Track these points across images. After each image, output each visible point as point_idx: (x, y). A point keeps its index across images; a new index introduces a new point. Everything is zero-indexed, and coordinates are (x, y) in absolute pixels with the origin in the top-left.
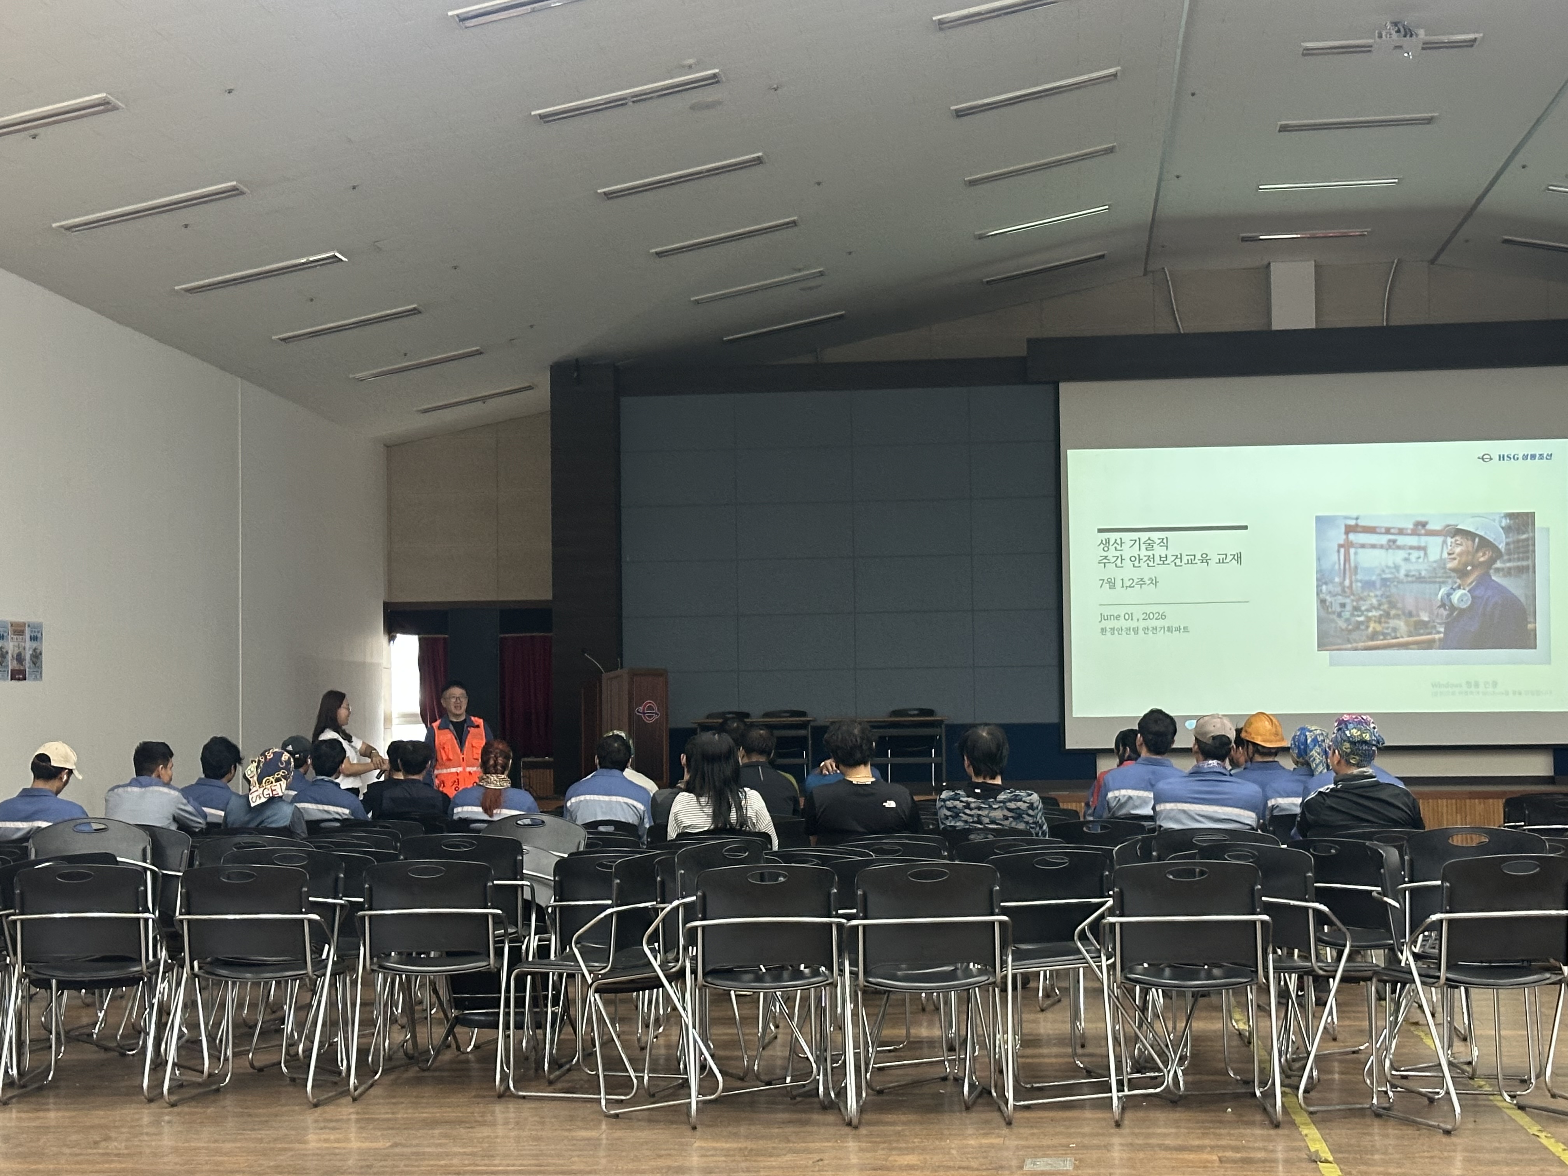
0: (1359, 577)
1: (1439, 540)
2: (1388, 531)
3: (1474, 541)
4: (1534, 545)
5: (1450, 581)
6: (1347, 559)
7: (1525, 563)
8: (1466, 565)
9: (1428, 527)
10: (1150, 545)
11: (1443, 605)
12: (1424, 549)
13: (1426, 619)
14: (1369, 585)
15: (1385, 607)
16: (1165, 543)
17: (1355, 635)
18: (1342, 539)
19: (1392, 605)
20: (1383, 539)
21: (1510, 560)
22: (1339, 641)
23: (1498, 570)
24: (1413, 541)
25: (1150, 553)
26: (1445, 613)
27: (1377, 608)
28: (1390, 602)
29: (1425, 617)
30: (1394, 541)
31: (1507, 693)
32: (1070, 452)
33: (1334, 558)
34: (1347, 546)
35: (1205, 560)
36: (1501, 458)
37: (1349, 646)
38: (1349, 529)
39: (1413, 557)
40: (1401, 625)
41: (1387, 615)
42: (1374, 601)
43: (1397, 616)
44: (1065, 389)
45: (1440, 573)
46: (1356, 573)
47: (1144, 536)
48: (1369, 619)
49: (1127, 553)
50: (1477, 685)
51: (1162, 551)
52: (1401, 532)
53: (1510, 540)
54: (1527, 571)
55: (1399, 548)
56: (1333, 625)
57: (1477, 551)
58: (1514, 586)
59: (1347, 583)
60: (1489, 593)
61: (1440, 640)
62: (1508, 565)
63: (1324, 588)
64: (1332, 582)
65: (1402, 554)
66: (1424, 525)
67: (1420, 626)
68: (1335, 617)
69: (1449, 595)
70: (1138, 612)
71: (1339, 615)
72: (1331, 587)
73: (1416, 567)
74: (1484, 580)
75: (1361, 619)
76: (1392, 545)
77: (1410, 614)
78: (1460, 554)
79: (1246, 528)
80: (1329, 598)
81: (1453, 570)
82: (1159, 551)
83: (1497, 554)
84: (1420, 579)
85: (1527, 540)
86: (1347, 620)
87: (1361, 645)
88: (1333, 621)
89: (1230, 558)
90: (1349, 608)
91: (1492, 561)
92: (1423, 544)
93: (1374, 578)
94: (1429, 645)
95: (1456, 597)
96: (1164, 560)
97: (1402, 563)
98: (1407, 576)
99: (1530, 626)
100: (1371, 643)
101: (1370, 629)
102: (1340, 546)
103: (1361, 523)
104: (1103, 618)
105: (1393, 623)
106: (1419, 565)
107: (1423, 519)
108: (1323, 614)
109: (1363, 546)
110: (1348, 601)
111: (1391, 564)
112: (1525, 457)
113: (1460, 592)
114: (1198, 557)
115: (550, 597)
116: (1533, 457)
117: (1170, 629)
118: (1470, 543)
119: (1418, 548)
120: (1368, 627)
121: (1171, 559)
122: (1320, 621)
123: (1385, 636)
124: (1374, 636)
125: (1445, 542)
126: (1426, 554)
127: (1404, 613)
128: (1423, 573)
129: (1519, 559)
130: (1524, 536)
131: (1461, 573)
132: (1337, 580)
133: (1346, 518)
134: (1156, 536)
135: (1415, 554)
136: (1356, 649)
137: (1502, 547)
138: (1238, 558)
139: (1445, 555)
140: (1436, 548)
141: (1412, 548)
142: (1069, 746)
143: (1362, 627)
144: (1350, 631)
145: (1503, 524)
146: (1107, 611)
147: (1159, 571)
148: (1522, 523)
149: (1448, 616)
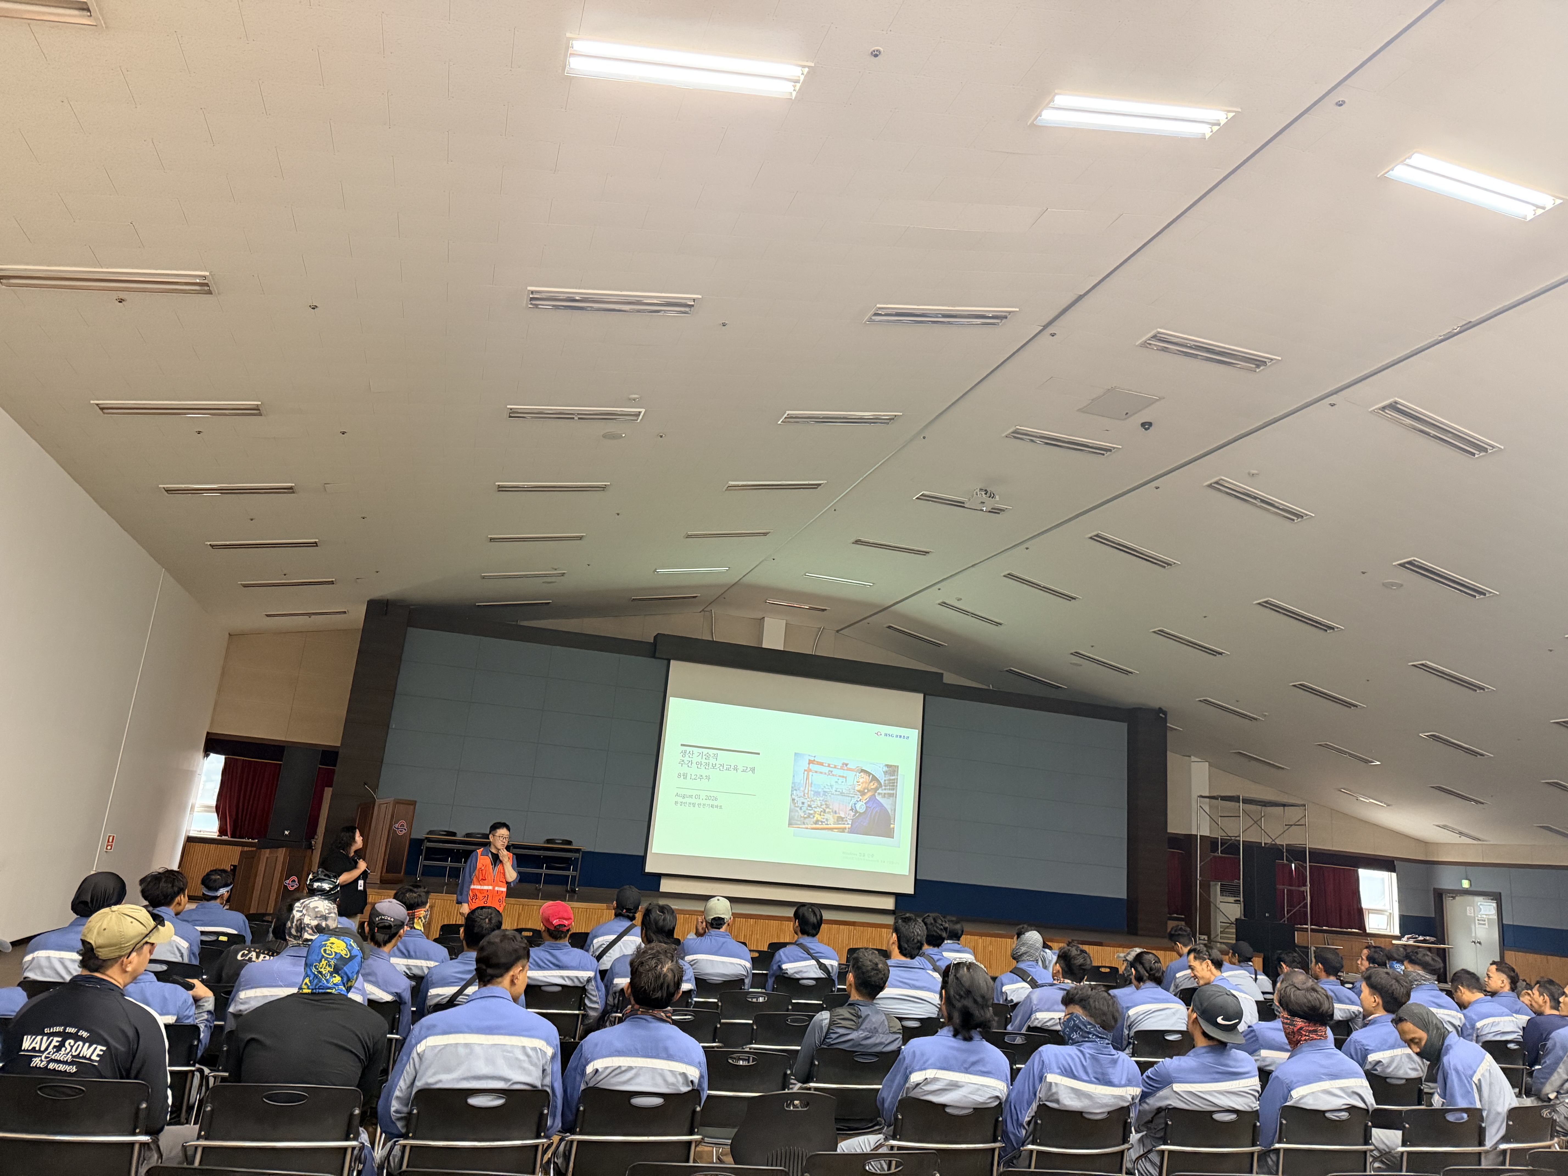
0: (813, 789)
2: (829, 766)
4: (897, 783)
5: (856, 796)
6: (807, 778)
7: (892, 792)
8: (865, 789)
9: (849, 766)
10: (708, 757)
11: (852, 810)
12: (845, 778)
13: (843, 816)
14: (817, 793)
16: (716, 757)
17: (807, 821)
18: (806, 767)
19: (827, 806)
20: (826, 770)
21: (885, 789)
22: (799, 823)
23: (879, 794)
24: (841, 773)
25: (707, 761)
26: (853, 814)
27: (820, 807)
28: (826, 804)
30: (832, 772)
31: (878, 861)
32: (671, 699)
33: (801, 777)
34: (809, 770)
35: (736, 769)
36: (886, 735)
37: (804, 826)
38: (810, 762)
39: (840, 782)
40: (831, 818)
41: (825, 811)
42: (819, 803)
43: (829, 813)
44: (672, 662)
46: (811, 786)
47: (705, 751)
48: (815, 812)
49: (695, 759)
50: (864, 856)
51: (714, 761)
52: (835, 767)
53: (886, 778)
54: (893, 796)
55: (833, 775)
56: (797, 814)
57: (870, 782)
58: (886, 803)
59: (806, 791)
60: (874, 805)
61: (849, 828)
62: (884, 792)
63: (795, 792)
64: (799, 789)
65: (835, 779)
66: (847, 765)
67: (840, 819)
68: (798, 809)
69: (855, 804)
71: (801, 809)
72: (798, 792)
73: (841, 787)
74: (873, 798)
75: (812, 812)
76: (830, 773)
77: (836, 812)
78: (862, 783)
79: (759, 754)
80: (796, 798)
81: (859, 791)
82: (712, 761)
83: (881, 785)
84: (842, 794)
85: (894, 779)
86: (804, 812)
87: (809, 826)
88: (797, 811)
89: (749, 769)
90: (806, 805)
91: (876, 789)
92: (845, 775)
93: (820, 790)
95: (858, 806)
96: (714, 766)
97: (834, 784)
98: (836, 791)
99: (892, 826)
100: (815, 826)
101: (815, 818)
102: (805, 770)
103: (816, 759)
104: (677, 795)
105: (827, 816)
106: (843, 786)
107: (846, 761)
108: (793, 807)
109: (816, 772)
110: (805, 801)
111: (829, 784)
112: (897, 736)
113: (861, 803)
114: (732, 767)
115: (339, 744)
116: (900, 737)
117: (712, 806)
118: (868, 777)
119: (843, 777)
121: (718, 766)
122: (791, 811)
123: (822, 822)
124: (816, 823)
125: (856, 775)
127: (832, 812)
128: (844, 791)
129: (889, 789)
130: (893, 777)
131: (863, 793)
132: (802, 789)
133: (809, 755)
134: (711, 752)
135: (841, 779)
136: (807, 828)
137: (882, 782)
138: (753, 770)
139: (855, 783)
141: (840, 776)
142: (647, 870)
143: (812, 816)
144: (805, 818)
146: (678, 792)
147: (710, 772)
148: (892, 770)
149: (854, 815)
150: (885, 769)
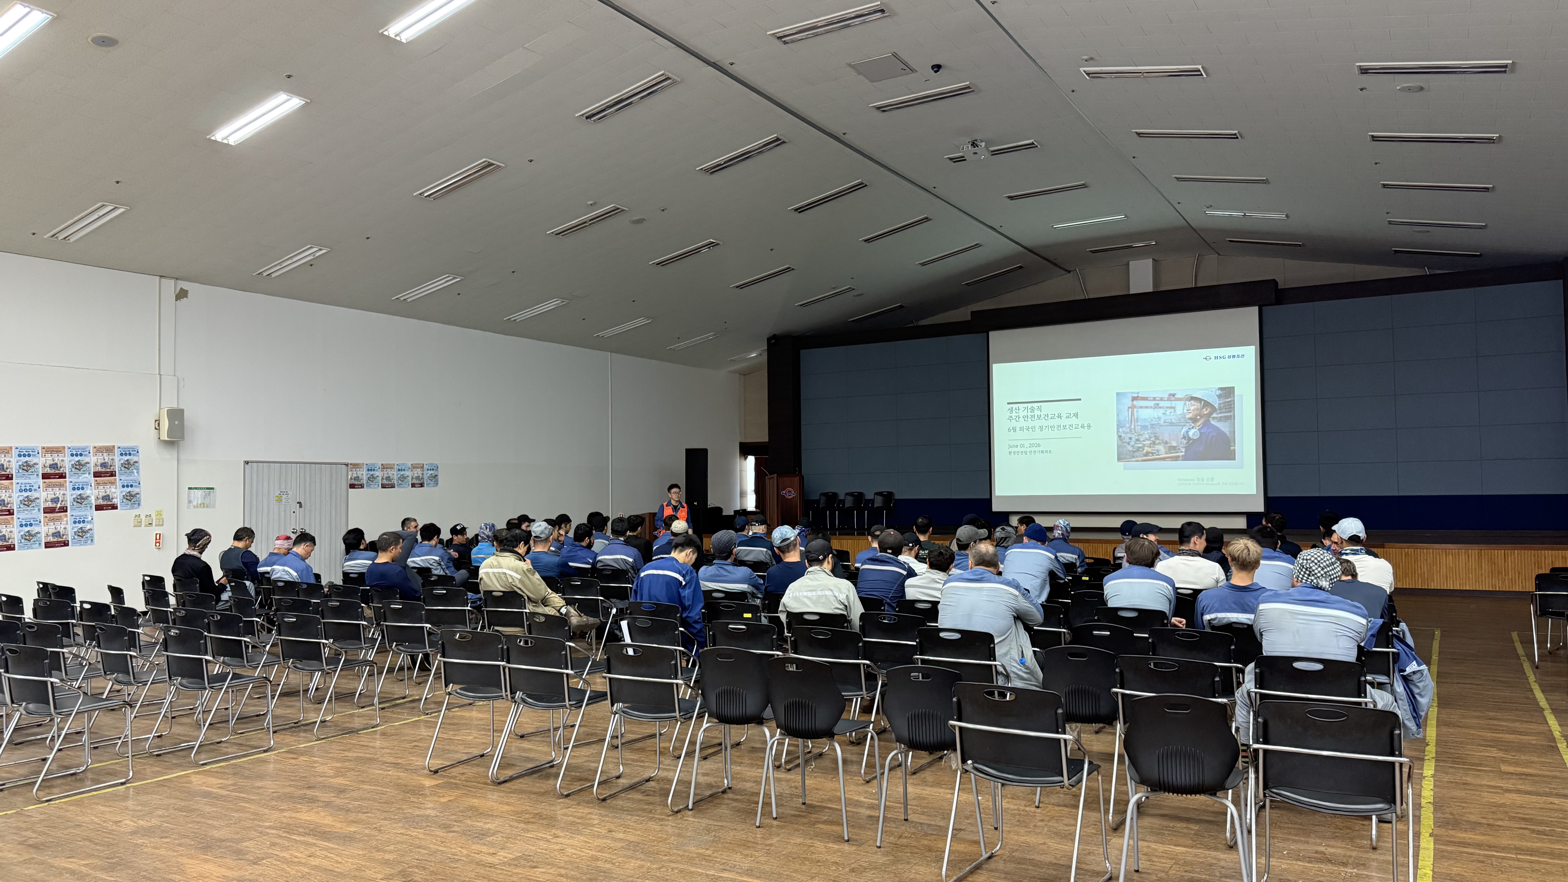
0: (1139, 424)
1: (1182, 403)
2: (1154, 399)
3: (1201, 403)
4: (1234, 404)
5: (1188, 424)
6: (1132, 414)
7: (1229, 414)
8: (1197, 415)
9: (1176, 396)
11: (1184, 438)
12: (1174, 408)
14: (1144, 428)
15: (1153, 439)
16: (1039, 409)
17: (1136, 454)
18: (1130, 404)
19: (1157, 438)
20: (1152, 403)
22: (1128, 457)
23: (1214, 418)
24: (1168, 404)
25: (1032, 414)
26: (1185, 442)
27: (1148, 440)
28: (1155, 436)
29: (1174, 444)
31: (1219, 484)
32: (994, 365)
33: (1126, 414)
34: (1133, 407)
35: (1060, 416)
36: (1216, 358)
37: (1134, 460)
38: (1134, 399)
39: (1168, 413)
40: (1161, 448)
41: (1154, 443)
42: (1147, 436)
43: (1159, 444)
44: (991, 334)
45: (1183, 420)
46: (1137, 422)
47: (1030, 405)
48: (1144, 445)
49: (1021, 414)
50: (1203, 480)
51: (1038, 413)
52: (1162, 399)
54: (1231, 419)
55: (1160, 408)
56: (1125, 449)
57: (1203, 408)
58: (1223, 427)
59: (1133, 427)
60: (1209, 430)
61: (1182, 456)
62: (1220, 415)
63: (1120, 430)
64: (1125, 426)
65: (1162, 411)
66: (1174, 395)
67: (1172, 449)
68: (1126, 445)
69: (1187, 432)
70: (1027, 444)
71: (1129, 444)
72: (1124, 429)
73: (1171, 417)
74: (1207, 424)
75: (1140, 445)
76: (1157, 406)
77: (1166, 443)
78: (1193, 411)
79: (1080, 400)
80: (1123, 435)
81: (1190, 419)
83: (1214, 409)
84: (1172, 424)
85: (1230, 401)
86: (1133, 446)
87: (1140, 459)
89: (1072, 415)
90: (1134, 439)
91: (1210, 414)
92: (1173, 405)
93: (1147, 424)
95: (1191, 434)
96: (1039, 417)
97: (1162, 416)
98: (1165, 422)
99: (1232, 448)
100: (1144, 458)
101: (1145, 451)
102: (1129, 408)
103: (1140, 395)
104: (1010, 447)
105: (1157, 447)
107: (1172, 392)
108: (1120, 443)
109: (1141, 407)
110: (1133, 436)
111: (1156, 417)
112: (1229, 357)
113: (1193, 431)
114: (1056, 415)
115: (768, 440)
116: (1234, 356)
117: (1042, 452)
118: (1199, 404)
119: (1171, 408)
120: (1143, 449)
121: (1043, 416)
122: (1119, 447)
123: (1153, 454)
124: (1147, 454)
125: (1185, 404)
126: (1175, 411)
127: (1163, 442)
128: (1173, 421)
131: (1194, 420)
132: (1127, 425)
133: (1132, 393)
134: (1035, 405)
135: (1169, 411)
136: (1137, 461)
137: (1216, 406)
138: (1076, 415)
139: (1185, 411)
140: (1180, 407)
141: (1167, 407)
142: (994, 510)
143: (1141, 450)
144: (1134, 452)
145: (1217, 394)
146: (1012, 443)
147: (1037, 423)
148: (1228, 392)
150: (1218, 392)
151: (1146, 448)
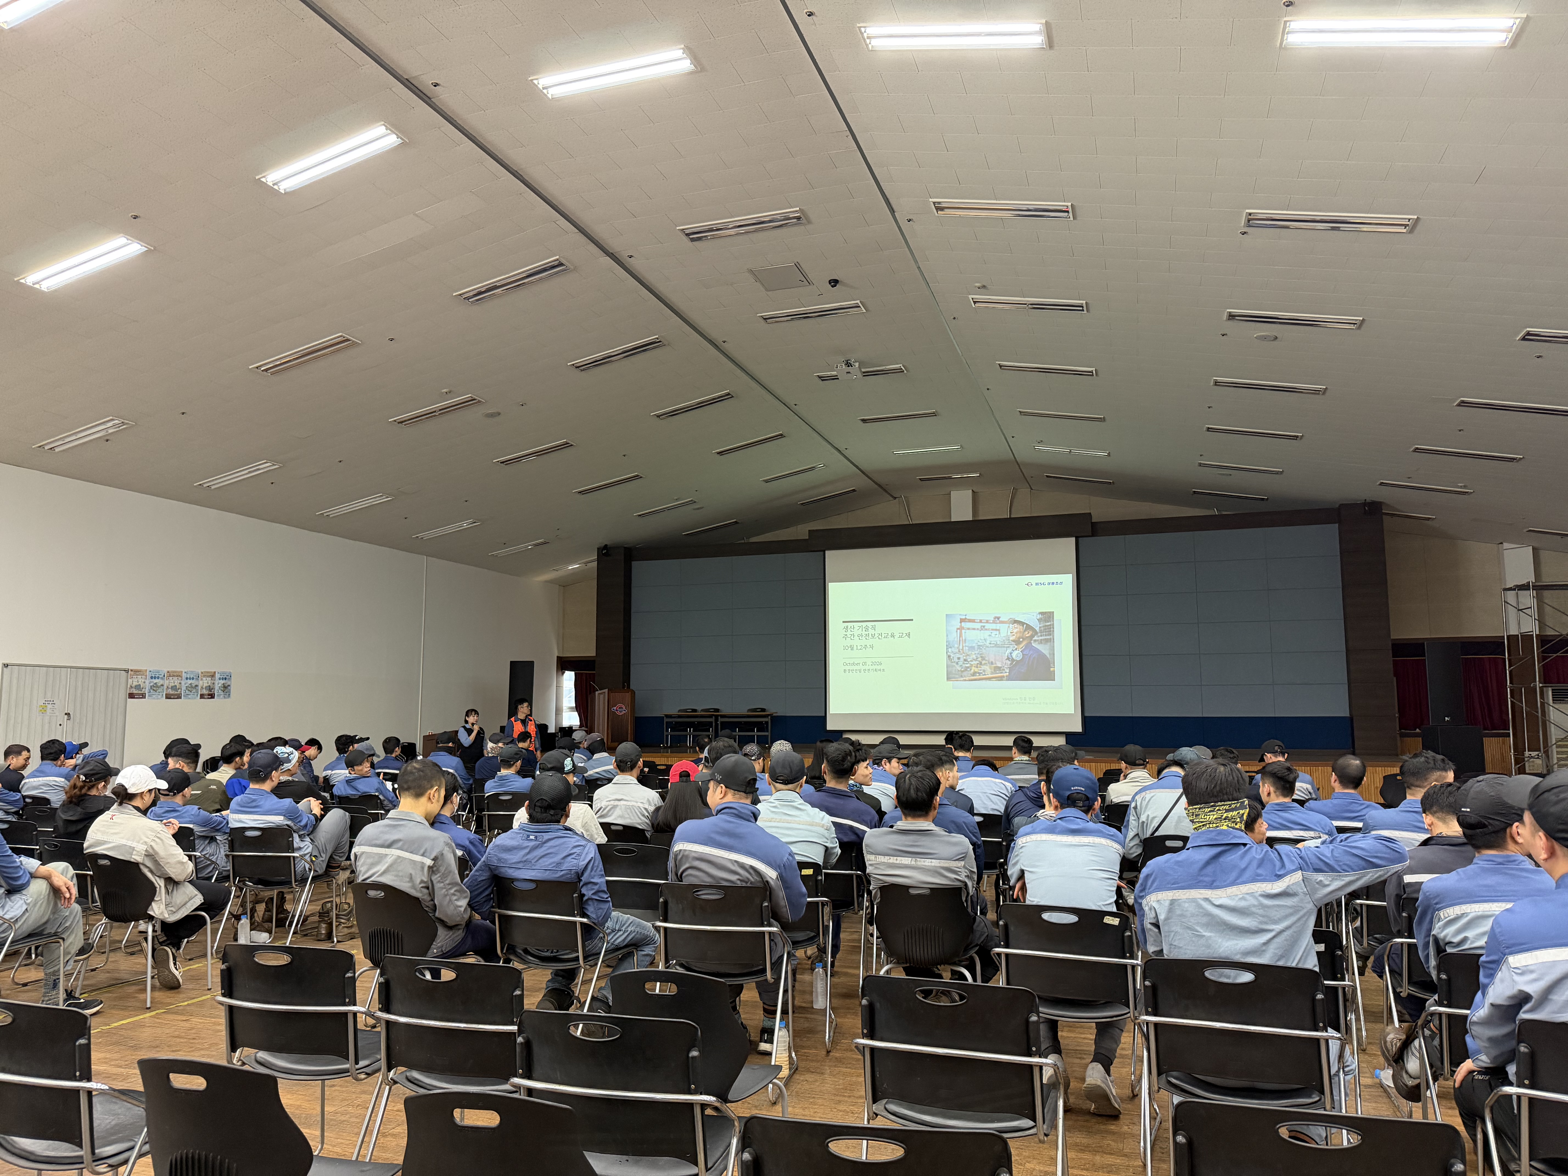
0: (967, 644)
1: (1007, 625)
2: (981, 621)
3: (1023, 626)
4: (1053, 628)
5: (1011, 646)
6: (961, 635)
7: (1048, 638)
8: (1019, 638)
10: (867, 629)
11: (1008, 659)
12: (999, 630)
14: (972, 648)
15: (980, 659)
16: (874, 628)
17: (965, 674)
18: (958, 626)
19: (983, 658)
20: (978, 626)
22: (957, 676)
23: (1035, 641)
24: (994, 626)
25: (867, 633)
26: (1009, 662)
27: (975, 660)
31: (1040, 704)
32: (830, 584)
33: (954, 636)
34: (961, 628)
35: (893, 636)
36: (1037, 584)
37: (962, 679)
38: (962, 621)
39: (993, 635)
40: (987, 668)
41: (981, 663)
42: (974, 656)
43: (985, 664)
44: (827, 552)
46: (965, 643)
47: (864, 624)
48: (972, 665)
49: (857, 632)
50: (1025, 700)
51: (873, 632)
52: (987, 622)
54: (1050, 641)
55: (986, 630)
56: (954, 668)
57: (1025, 631)
58: (1044, 649)
59: (961, 647)
60: (1031, 652)
61: (1007, 676)
62: (1041, 638)
63: (950, 650)
64: (953, 647)
65: (988, 633)
66: (998, 618)
67: (997, 669)
68: (955, 664)
69: (1011, 653)
71: (957, 663)
72: (953, 649)
73: (996, 639)
74: (1029, 646)
75: (968, 665)
76: (983, 628)
77: (992, 663)
78: (1016, 633)
79: (912, 620)
80: (952, 655)
81: (1013, 641)
82: (871, 632)
83: (1035, 633)
84: (996, 645)
85: (1050, 625)
86: (961, 666)
87: (967, 678)
88: (954, 666)
89: (904, 635)
90: (962, 660)
91: (1032, 636)
92: (998, 628)
93: (974, 645)
94: (1001, 679)
95: (1014, 655)
96: (873, 636)
97: (988, 637)
98: (990, 644)
99: (1052, 669)
100: (972, 678)
101: (972, 671)
103: (967, 617)
104: (845, 665)
105: (983, 667)
106: (997, 638)
107: (998, 616)
108: (949, 663)
109: (969, 629)
110: (961, 656)
111: (982, 638)
112: (1049, 584)
113: (1017, 652)
114: (890, 634)
115: (594, 654)
116: (1053, 583)
118: (1021, 627)
119: (996, 630)
120: (971, 669)
121: (877, 635)
122: (948, 666)
123: (979, 673)
124: (974, 674)
125: (1009, 627)
127: (989, 663)
128: (998, 643)
132: (956, 646)
133: (960, 615)
134: (869, 624)
135: (995, 632)
136: (965, 680)
137: (1037, 629)
138: (908, 635)
139: (1009, 633)
141: (992, 630)
142: (829, 728)
143: (968, 670)
144: (962, 672)
146: (846, 661)
147: (871, 642)
148: (1047, 617)
149: (1011, 664)
150: (1039, 616)
151: (973, 668)
